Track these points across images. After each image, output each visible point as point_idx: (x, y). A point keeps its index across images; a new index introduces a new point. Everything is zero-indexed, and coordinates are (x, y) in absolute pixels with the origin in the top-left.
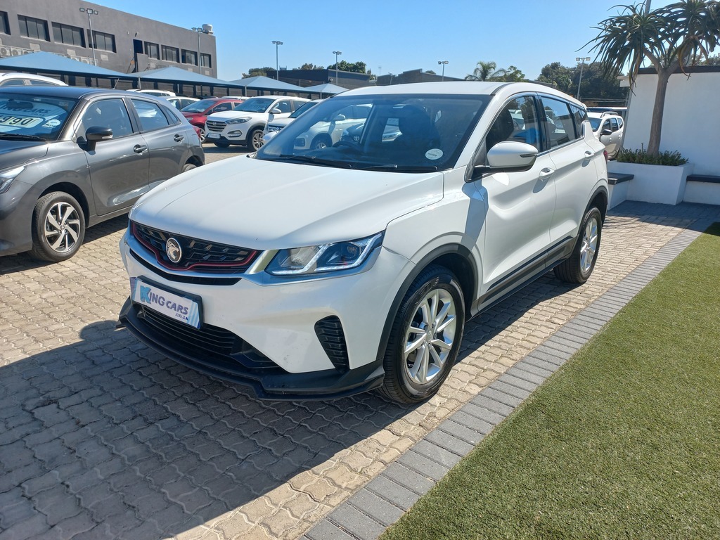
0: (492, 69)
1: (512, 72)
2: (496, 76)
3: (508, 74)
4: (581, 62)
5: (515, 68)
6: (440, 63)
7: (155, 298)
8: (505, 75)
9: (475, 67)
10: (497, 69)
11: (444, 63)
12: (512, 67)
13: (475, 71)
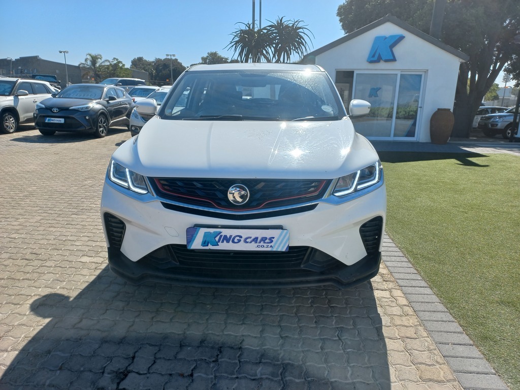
0: (99, 60)
1: (115, 62)
2: (103, 64)
3: (113, 63)
4: (169, 57)
5: (117, 60)
6: (61, 52)
7: (227, 239)
8: (110, 64)
9: (85, 58)
10: (103, 60)
11: (64, 52)
12: (115, 58)
13: (86, 60)
